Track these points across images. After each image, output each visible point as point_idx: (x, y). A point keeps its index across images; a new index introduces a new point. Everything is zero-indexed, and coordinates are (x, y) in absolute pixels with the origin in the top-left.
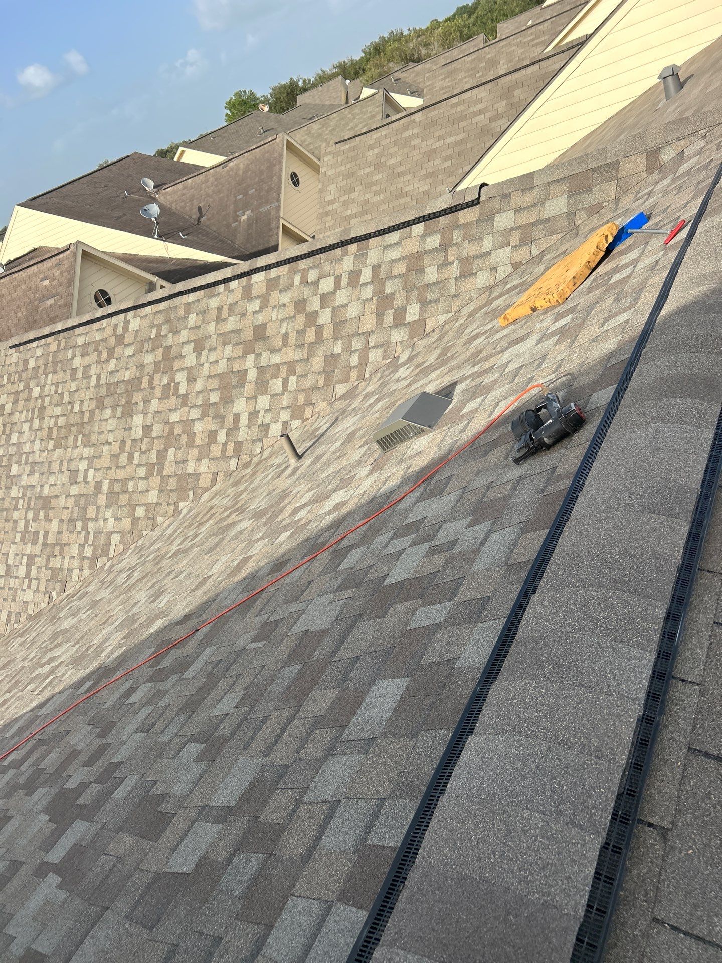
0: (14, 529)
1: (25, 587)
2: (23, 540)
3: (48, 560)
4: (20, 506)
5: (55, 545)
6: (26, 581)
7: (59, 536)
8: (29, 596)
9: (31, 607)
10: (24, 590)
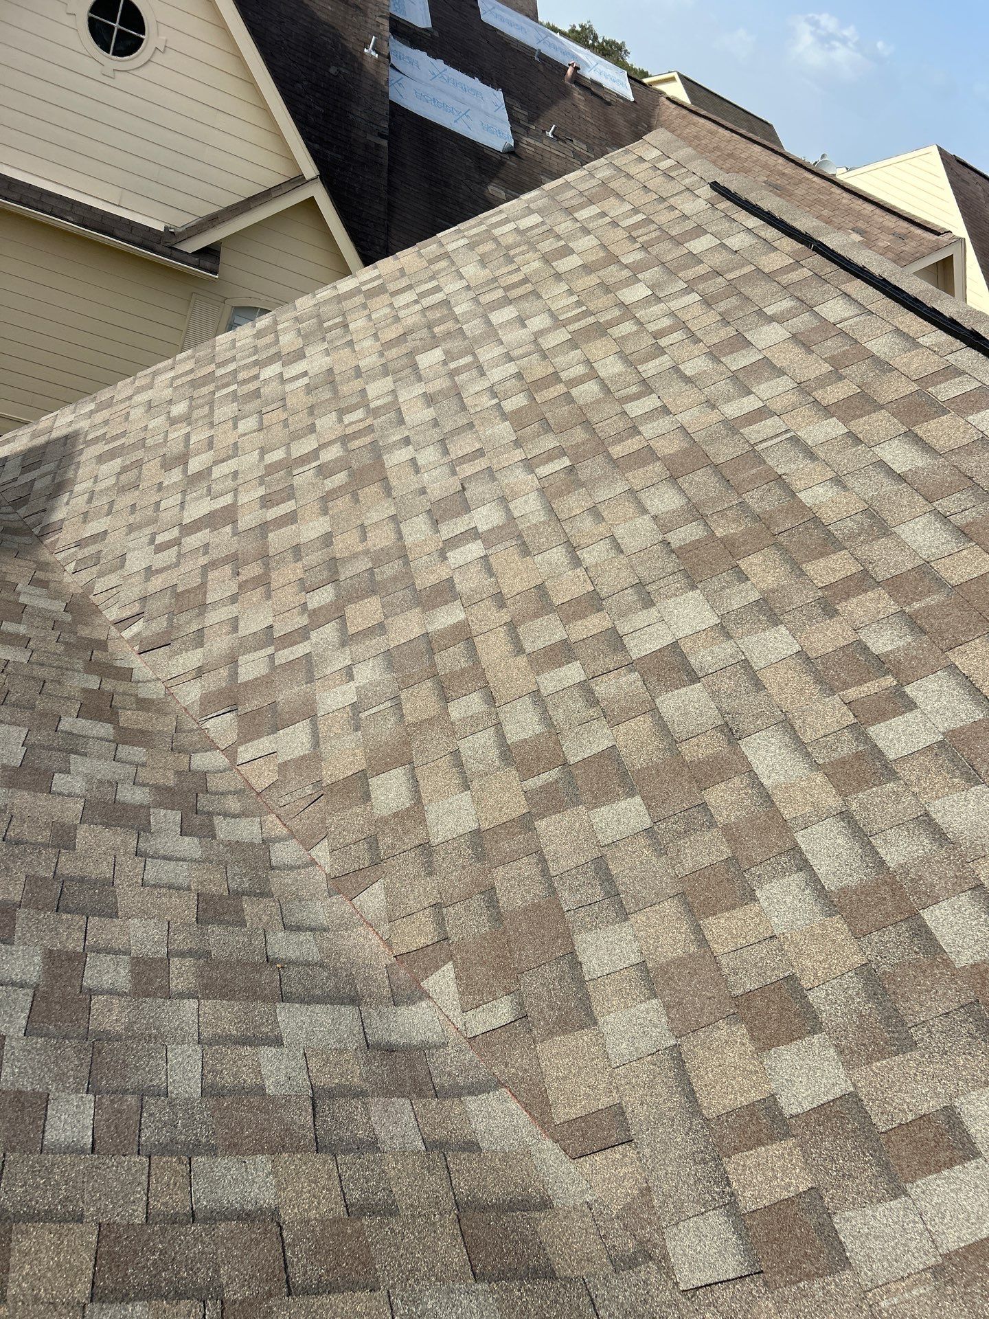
0: (296, 436)
1: (160, 539)
2: (271, 469)
3: (226, 560)
4: (348, 419)
5: (264, 557)
6: (175, 533)
7: (289, 556)
8: (137, 561)
9: (112, 580)
10: (152, 541)
